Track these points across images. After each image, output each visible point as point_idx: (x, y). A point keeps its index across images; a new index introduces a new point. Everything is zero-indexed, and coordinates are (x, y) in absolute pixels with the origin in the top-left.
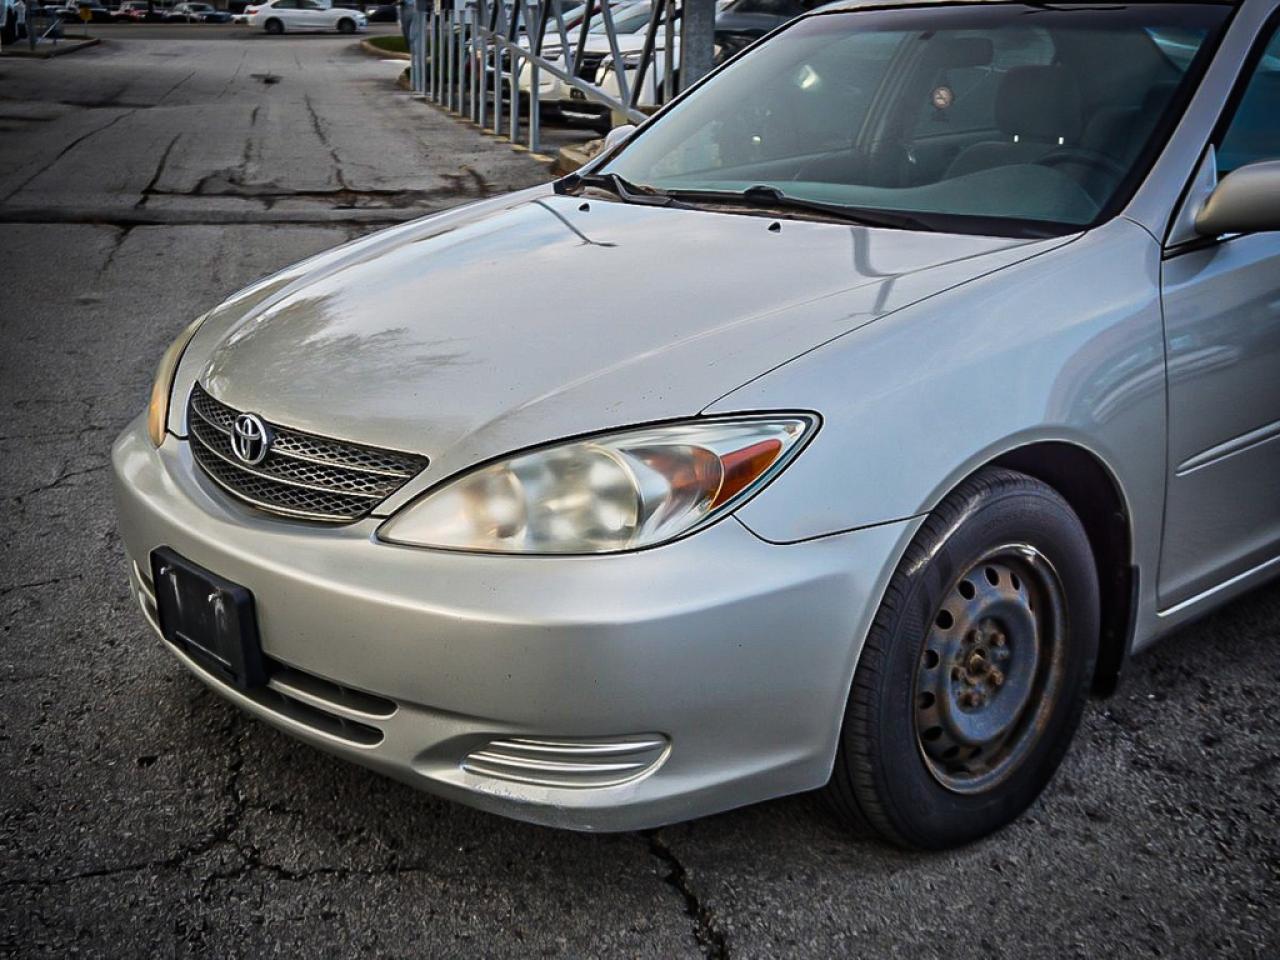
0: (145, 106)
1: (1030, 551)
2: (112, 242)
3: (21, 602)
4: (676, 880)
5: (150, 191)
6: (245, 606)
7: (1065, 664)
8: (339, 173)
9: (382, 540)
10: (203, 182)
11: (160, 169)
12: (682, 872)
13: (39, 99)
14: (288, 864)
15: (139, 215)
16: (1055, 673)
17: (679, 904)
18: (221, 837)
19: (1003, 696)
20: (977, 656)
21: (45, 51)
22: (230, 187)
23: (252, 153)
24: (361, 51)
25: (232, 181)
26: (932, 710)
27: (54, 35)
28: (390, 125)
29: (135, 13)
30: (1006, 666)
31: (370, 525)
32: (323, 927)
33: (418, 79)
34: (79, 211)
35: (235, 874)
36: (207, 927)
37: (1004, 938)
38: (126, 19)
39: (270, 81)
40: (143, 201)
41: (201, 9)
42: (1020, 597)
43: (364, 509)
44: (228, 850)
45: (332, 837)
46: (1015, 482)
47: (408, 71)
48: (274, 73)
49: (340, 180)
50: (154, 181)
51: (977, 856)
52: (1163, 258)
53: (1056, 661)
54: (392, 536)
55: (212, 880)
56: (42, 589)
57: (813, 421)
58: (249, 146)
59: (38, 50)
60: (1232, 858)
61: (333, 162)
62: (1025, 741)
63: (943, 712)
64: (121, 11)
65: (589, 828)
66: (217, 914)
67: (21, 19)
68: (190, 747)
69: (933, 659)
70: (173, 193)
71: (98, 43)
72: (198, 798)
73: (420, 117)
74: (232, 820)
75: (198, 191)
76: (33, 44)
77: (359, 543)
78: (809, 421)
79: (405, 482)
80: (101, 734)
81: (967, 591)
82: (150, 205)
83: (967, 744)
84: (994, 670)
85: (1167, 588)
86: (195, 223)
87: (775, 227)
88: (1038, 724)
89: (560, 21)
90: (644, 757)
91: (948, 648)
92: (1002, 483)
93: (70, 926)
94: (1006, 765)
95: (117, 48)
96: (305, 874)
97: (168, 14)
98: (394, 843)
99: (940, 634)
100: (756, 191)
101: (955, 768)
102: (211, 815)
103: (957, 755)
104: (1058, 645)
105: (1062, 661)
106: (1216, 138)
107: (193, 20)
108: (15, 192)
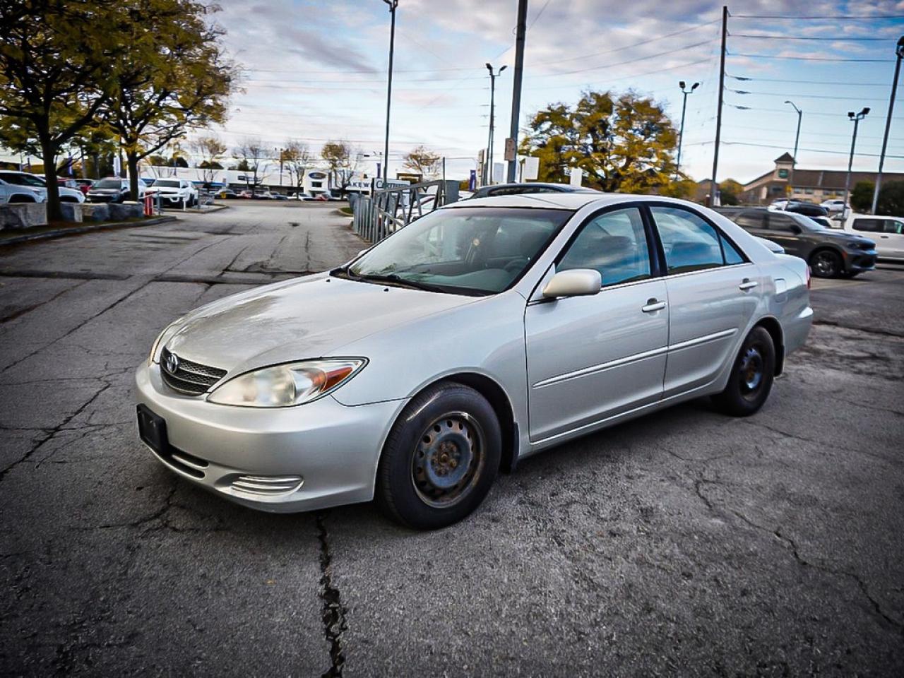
0: (239, 234)
1: (466, 415)
2: (204, 290)
3: (115, 429)
4: (322, 538)
5: (227, 270)
6: (162, 425)
7: (486, 461)
8: (308, 264)
9: (208, 401)
10: (249, 267)
11: (234, 261)
12: (326, 535)
13: (197, 231)
14: (178, 526)
15: (219, 280)
16: (481, 464)
17: (319, 546)
18: (157, 516)
19: (457, 471)
20: (445, 455)
21: (203, 211)
22: (260, 269)
23: (275, 255)
24: (337, 213)
25: (262, 266)
26: (422, 474)
27: (209, 204)
28: (338, 245)
29: (247, 195)
30: (458, 459)
31: (205, 395)
32: (182, 548)
33: (356, 226)
34: (193, 278)
35: (157, 529)
36: (139, 547)
37: (437, 561)
38: (243, 198)
39: (295, 225)
40: (222, 274)
41: (275, 194)
42: (464, 433)
43: (204, 389)
44: (158, 521)
45: (199, 517)
46: (457, 388)
47: (352, 223)
48: (297, 222)
49: (307, 268)
50: (230, 266)
51: (442, 533)
52: (527, 305)
53: (481, 458)
54: (213, 400)
55: (147, 531)
56: (125, 425)
57: (365, 361)
58: (275, 252)
59: (201, 210)
60: (539, 536)
61: (307, 259)
62: (468, 490)
63: (426, 475)
64: (241, 195)
65: (273, 511)
66: (144, 543)
67: (196, 197)
68: (158, 484)
69: (422, 454)
70: (236, 271)
71: (228, 208)
72: (154, 502)
73: (352, 242)
74: (163, 510)
75: (246, 271)
76: (199, 208)
77: (200, 403)
78: (364, 361)
79: (218, 380)
80: (126, 478)
81: (438, 429)
82: (224, 276)
83: (440, 489)
84: (453, 461)
85: (533, 433)
86: (240, 283)
87: (387, 290)
88: (474, 482)
89: (419, 202)
90: (294, 485)
91: (428, 450)
92: (450, 388)
93: (89, 544)
94: (457, 499)
95: (234, 209)
96: (183, 530)
97: (260, 196)
98: (221, 521)
99: (425, 445)
100: (391, 276)
101: (435, 498)
102: (156, 509)
103: (435, 493)
104: (482, 452)
105: (484, 459)
106: (557, 261)
107: (271, 199)
108: (171, 269)
